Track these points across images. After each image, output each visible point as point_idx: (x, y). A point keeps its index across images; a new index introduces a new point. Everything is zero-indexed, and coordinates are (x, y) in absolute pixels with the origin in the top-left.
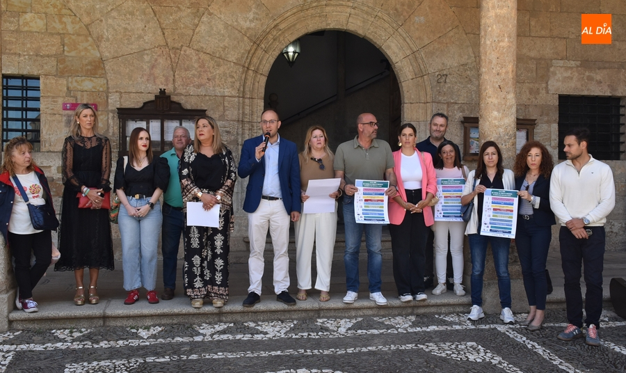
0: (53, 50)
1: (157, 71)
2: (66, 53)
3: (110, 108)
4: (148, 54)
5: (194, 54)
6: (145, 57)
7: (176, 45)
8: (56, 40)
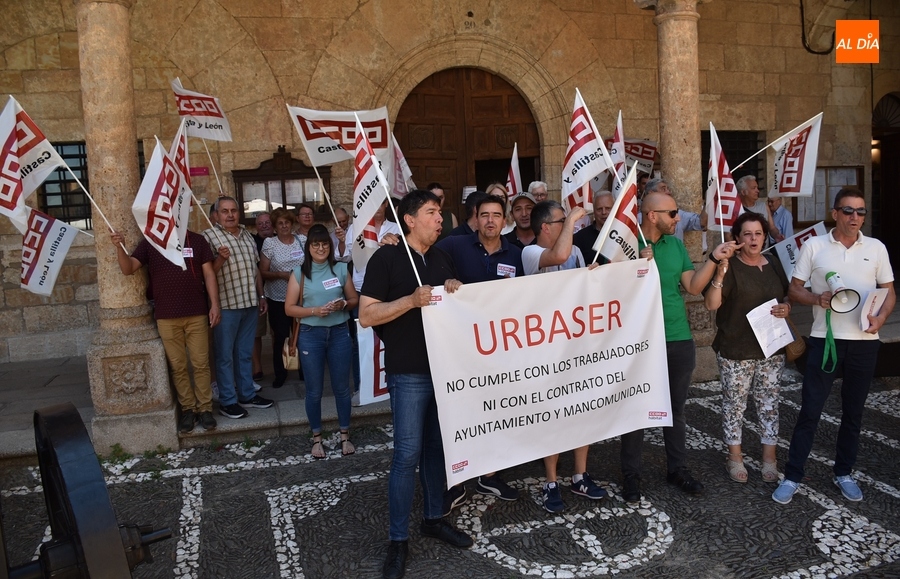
0: (156, 109)
1: (273, 125)
2: (170, 112)
3: (223, 170)
4: (261, 107)
5: (312, 103)
6: (258, 109)
7: (292, 94)
8: (158, 97)
